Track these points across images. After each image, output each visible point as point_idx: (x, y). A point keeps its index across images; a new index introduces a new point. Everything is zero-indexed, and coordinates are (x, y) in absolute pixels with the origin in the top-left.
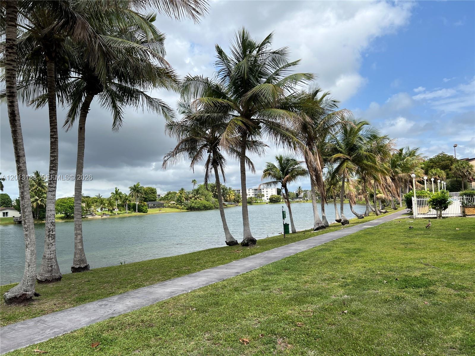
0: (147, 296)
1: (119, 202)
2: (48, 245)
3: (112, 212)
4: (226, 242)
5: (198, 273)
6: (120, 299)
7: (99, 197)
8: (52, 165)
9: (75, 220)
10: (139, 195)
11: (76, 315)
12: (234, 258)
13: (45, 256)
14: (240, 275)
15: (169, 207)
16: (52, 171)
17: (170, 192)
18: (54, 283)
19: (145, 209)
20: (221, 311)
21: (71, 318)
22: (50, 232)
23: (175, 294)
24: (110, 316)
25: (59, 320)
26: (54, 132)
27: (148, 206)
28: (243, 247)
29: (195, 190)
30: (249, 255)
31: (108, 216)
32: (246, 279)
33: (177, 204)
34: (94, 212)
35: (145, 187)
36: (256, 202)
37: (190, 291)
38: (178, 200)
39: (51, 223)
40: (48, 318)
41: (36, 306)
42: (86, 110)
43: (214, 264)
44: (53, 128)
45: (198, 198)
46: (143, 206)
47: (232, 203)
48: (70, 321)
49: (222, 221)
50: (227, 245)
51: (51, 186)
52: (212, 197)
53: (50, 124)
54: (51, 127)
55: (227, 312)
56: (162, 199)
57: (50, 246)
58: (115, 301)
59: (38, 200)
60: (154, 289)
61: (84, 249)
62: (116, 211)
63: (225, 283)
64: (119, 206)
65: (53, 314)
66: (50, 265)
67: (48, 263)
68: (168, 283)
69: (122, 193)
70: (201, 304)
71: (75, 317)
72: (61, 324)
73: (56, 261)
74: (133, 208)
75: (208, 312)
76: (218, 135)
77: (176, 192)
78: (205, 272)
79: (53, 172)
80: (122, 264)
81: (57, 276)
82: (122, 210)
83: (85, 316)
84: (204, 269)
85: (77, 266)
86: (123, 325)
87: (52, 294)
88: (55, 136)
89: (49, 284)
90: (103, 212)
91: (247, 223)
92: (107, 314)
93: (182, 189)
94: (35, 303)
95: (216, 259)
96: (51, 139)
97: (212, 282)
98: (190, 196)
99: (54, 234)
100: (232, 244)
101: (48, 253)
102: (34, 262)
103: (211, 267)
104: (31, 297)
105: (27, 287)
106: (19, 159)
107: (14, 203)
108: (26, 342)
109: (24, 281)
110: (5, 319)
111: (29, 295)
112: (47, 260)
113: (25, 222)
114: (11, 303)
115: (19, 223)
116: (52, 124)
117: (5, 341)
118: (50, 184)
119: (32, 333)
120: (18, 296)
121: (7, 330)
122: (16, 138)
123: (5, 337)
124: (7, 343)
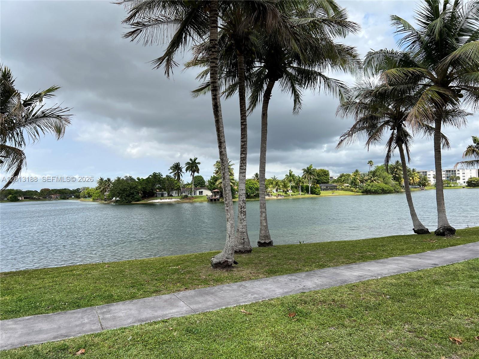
0: (335, 277)
1: (293, 184)
2: (241, 220)
3: (286, 193)
4: (413, 229)
5: (386, 260)
6: (307, 275)
7: (274, 179)
8: (242, 150)
9: (260, 199)
10: (311, 177)
11: (270, 285)
12: (428, 248)
13: (238, 230)
14: (439, 268)
15: (342, 189)
17: (343, 174)
18: (246, 255)
19: (318, 191)
20: (420, 303)
21: (266, 287)
22: (241, 208)
23: (363, 279)
24: (301, 291)
25: (257, 287)
26: (244, 119)
27: (321, 188)
28: (437, 236)
29: (371, 172)
30: (448, 246)
31: (283, 197)
32: (447, 273)
33: (351, 187)
34: (270, 193)
35: (318, 169)
36: (449, 185)
37: (379, 277)
38: (352, 182)
39: (243, 201)
40: (248, 284)
41: (235, 272)
42: (268, 97)
43: (402, 253)
44: (243, 116)
45: (375, 180)
46: (316, 188)
47: (417, 187)
48: (266, 289)
49: (409, 206)
50: (415, 232)
51: (242, 168)
52: (391, 180)
53: (241, 112)
55: (429, 305)
56: (335, 181)
57: (242, 222)
58: (303, 277)
60: (339, 270)
61: (268, 226)
62: (290, 192)
63: (421, 273)
64: (292, 187)
65: (250, 281)
66: (242, 238)
67: (241, 236)
68: (354, 266)
69: (295, 175)
70: (395, 292)
71: (269, 286)
72: (259, 291)
73: (247, 235)
74: (306, 190)
75: (405, 302)
76: (404, 109)
77: (350, 175)
78: (394, 260)
79: (243, 156)
80: (300, 243)
81: (248, 248)
82: (295, 191)
83: (278, 287)
84: (392, 257)
85: (263, 242)
86: (315, 301)
87: (247, 264)
88: (244, 123)
89: (242, 255)
90: (278, 193)
91: (443, 210)
92: (298, 288)
93: (357, 171)
94: (234, 269)
95: (405, 247)
96: (241, 126)
97: (404, 271)
98: (365, 178)
99: (245, 211)
100: (421, 232)
101: (240, 227)
102: (234, 234)
103: (400, 255)
104: (231, 264)
105: (228, 255)
106: (221, 145)
107: (207, 184)
108: (233, 302)
109: (226, 249)
110: (214, 280)
111: (230, 262)
112: (240, 234)
113: (226, 199)
114: (216, 267)
115: (211, 200)
116: (242, 113)
117: (217, 299)
118: (241, 166)
119: (237, 295)
120: (222, 262)
121: (217, 289)
122: (218, 127)
123: (216, 296)
124: (219, 300)
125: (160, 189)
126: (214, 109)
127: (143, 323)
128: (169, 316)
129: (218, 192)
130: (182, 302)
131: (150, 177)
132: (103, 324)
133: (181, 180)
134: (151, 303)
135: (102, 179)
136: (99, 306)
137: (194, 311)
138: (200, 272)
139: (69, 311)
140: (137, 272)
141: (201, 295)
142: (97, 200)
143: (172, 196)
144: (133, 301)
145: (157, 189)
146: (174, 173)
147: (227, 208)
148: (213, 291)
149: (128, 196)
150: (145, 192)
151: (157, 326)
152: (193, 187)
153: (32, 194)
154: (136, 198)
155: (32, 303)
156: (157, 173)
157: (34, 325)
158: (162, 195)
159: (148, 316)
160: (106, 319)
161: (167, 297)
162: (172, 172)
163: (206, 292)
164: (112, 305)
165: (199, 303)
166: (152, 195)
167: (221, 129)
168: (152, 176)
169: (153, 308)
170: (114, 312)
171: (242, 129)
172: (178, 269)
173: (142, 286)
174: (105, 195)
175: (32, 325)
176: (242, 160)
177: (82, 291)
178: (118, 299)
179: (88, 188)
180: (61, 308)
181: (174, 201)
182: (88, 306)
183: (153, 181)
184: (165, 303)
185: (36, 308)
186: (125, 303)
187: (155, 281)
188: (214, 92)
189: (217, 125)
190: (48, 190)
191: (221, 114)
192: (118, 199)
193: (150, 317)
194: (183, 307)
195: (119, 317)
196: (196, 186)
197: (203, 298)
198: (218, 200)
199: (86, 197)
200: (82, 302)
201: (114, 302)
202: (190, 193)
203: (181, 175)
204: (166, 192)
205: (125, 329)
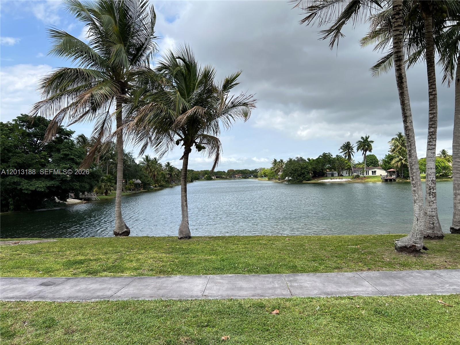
2: (429, 203)
8: (431, 123)
13: (426, 213)
16: (431, 128)
18: (437, 241)
22: (430, 189)
25: (456, 278)
26: (433, 88)
39: (432, 181)
40: (443, 273)
41: (425, 259)
51: (431, 144)
54: (430, 84)
57: (431, 204)
59: (402, 159)
65: (446, 270)
66: (431, 222)
67: (430, 220)
73: (438, 219)
81: (439, 234)
85: (456, 228)
87: (439, 251)
88: (433, 93)
89: (432, 241)
94: (424, 255)
96: (429, 97)
99: (435, 192)
101: (429, 210)
102: (422, 217)
104: (420, 249)
105: (416, 239)
106: (406, 119)
107: (381, 163)
108: (427, 290)
109: (413, 233)
110: (400, 264)
111: (418, 247)
112: (428, 217)
113: (413, 179)
114: (402, 251)
115: (386, 181)
116: (431, 81)
117: (406, 284)
118: (428, 142)
119: (431, 284)
120: (408, 246)
121: (405, 274)
122: (403, 100)
123: (405, 281)
124: (409, 286)
125: (330, 169)
126: (398, 81)
127: (329, 296)
128: (355, 294)
129: (394, 172)
130: (366, 282)
131: (320, 157)
132: (292, 291)
133: (352, 160)
134: (334, 279)
135: (275, 161)
136: (286, 274)
137: (382, 293)
138: (383, 255)
139: (262, 275)
140: (316, 247)
141: (387, 277)
142: (272, 179)
143: (343, 176)
144: (316, 274)
145: (327, 169)
146: (344, 153)
147: (415, 189)
148: (401, 275)
149: (300, 176)
150: (315, 171)
151: (343, 301)
152: (365, 166)
153: (221, 174)
154: (307, 178)
155: (232, 264)
156: (326, 153)
157: (236, 282)
158: (332, 175)
159: (333, 290)
160: (293, 287)
161: (350, 274)
162: (343, 152)
163: (393, 275)
164: (298, 275)
165: (386, 285)
166: (322, 175)
167: (406, 102)
168: (322, 156)
169: (337, 283)
170: (300, 281)
171: (430, 100)
172: (358, 249)
173: (323, 261)
174: (278, 175)
175: (234, 282)
176: (430, 135)
177: (270, 259)
178: (302, 271)
179: (264, 169)
180: (254, 271)
181: (344, 181)
182: (276, 273)
183: (323, 161)
184: (349, 280)
185: (235, 268)
186: (309, 274)
187: (335, 258)
188: (398, 63)
189: (402, 98)
190: (233, 170)
191: (407, 85)
192: (290, 178)
193: (335, 292)
194: (368, 287)
195: (306, 287)
196: (368, 165)
197: (389, 281)
198: (394, 180)
199: (263, 177)
200: (270, 269)
201: (299, 273)
202: (362, 173)
203: (352, 154)
204: (336, 172)
205: (312, 298)
